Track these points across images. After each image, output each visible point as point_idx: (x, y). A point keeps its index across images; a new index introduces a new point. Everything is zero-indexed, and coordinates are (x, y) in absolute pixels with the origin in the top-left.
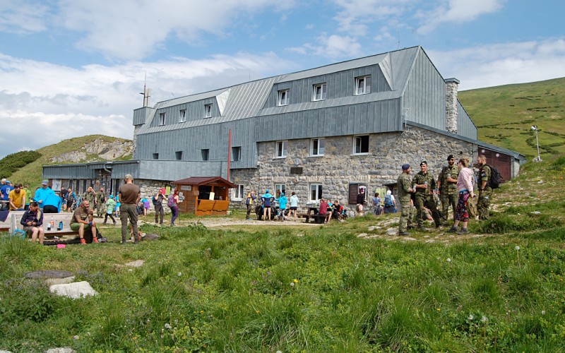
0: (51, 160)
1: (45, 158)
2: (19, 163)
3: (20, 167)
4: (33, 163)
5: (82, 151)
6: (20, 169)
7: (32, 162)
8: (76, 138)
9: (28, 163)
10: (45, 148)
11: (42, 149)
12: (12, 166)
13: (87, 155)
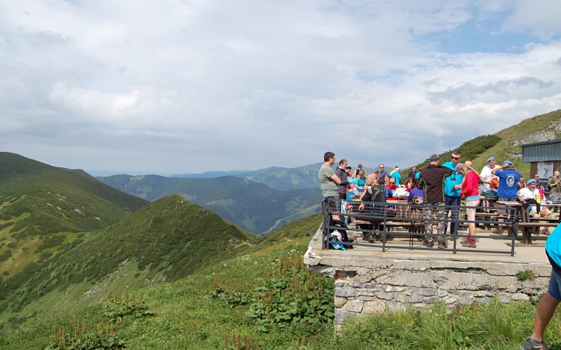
0: (513, 144)
1: (505, 141)
2: (478, 149)
3: (479, 153)
4: (493, 148)
5: (549, 129)
6: (479, 155)
7: (491, 146)
8: (539, 116)
9: (487, 148)
10: (504, 130)
11: (500, 132)
12: (471, 153)
13: (556, 134)
